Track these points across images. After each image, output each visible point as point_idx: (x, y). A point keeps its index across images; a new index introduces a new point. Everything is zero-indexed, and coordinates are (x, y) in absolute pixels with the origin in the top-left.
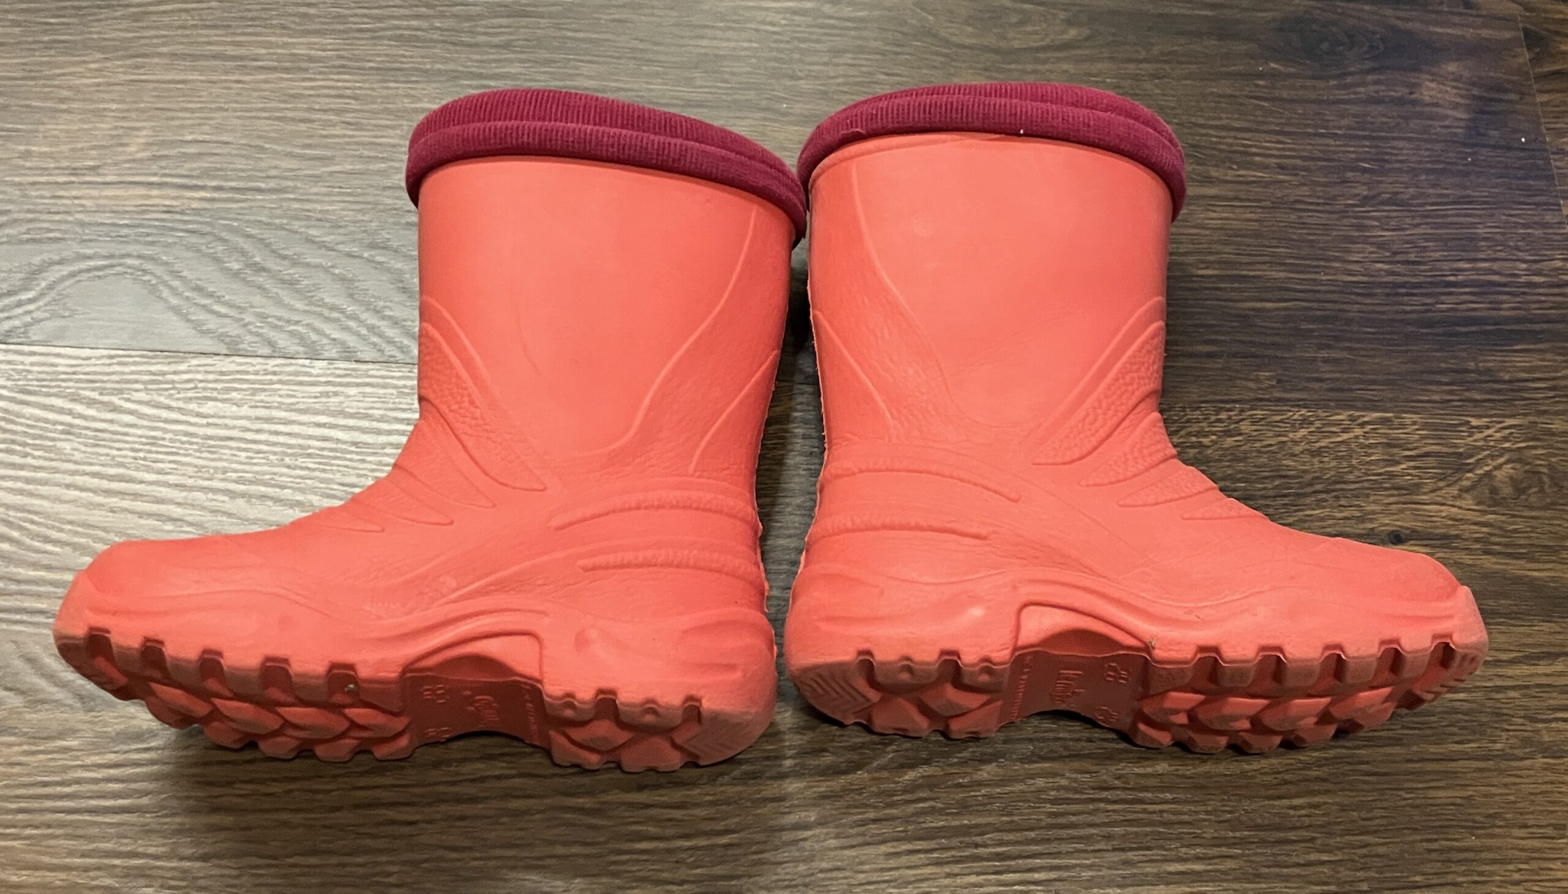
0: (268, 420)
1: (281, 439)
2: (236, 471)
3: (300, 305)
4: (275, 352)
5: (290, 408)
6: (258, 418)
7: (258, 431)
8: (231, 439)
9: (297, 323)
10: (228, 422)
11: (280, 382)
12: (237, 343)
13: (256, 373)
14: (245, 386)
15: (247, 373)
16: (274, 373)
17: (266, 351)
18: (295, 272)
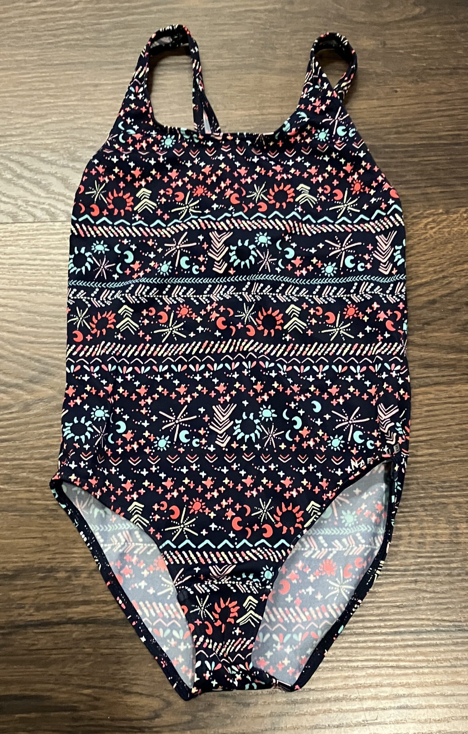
0: (38, 254)
1: (46, 263)
2: (28, 280)
3: (43, 194)
4: (36, 220)
5: (48, 247)
6: (33, 253)
7: (35, 260)
8: (22, 264)
9: (44, 204)
10: (19, 256)
11: (41, 234)
12: (16, 217)
13: (29, 230)
14: (24, 238)
15: (24, 231)
16: (37, 230)
17: (31, 219)
18: (38, 177)
